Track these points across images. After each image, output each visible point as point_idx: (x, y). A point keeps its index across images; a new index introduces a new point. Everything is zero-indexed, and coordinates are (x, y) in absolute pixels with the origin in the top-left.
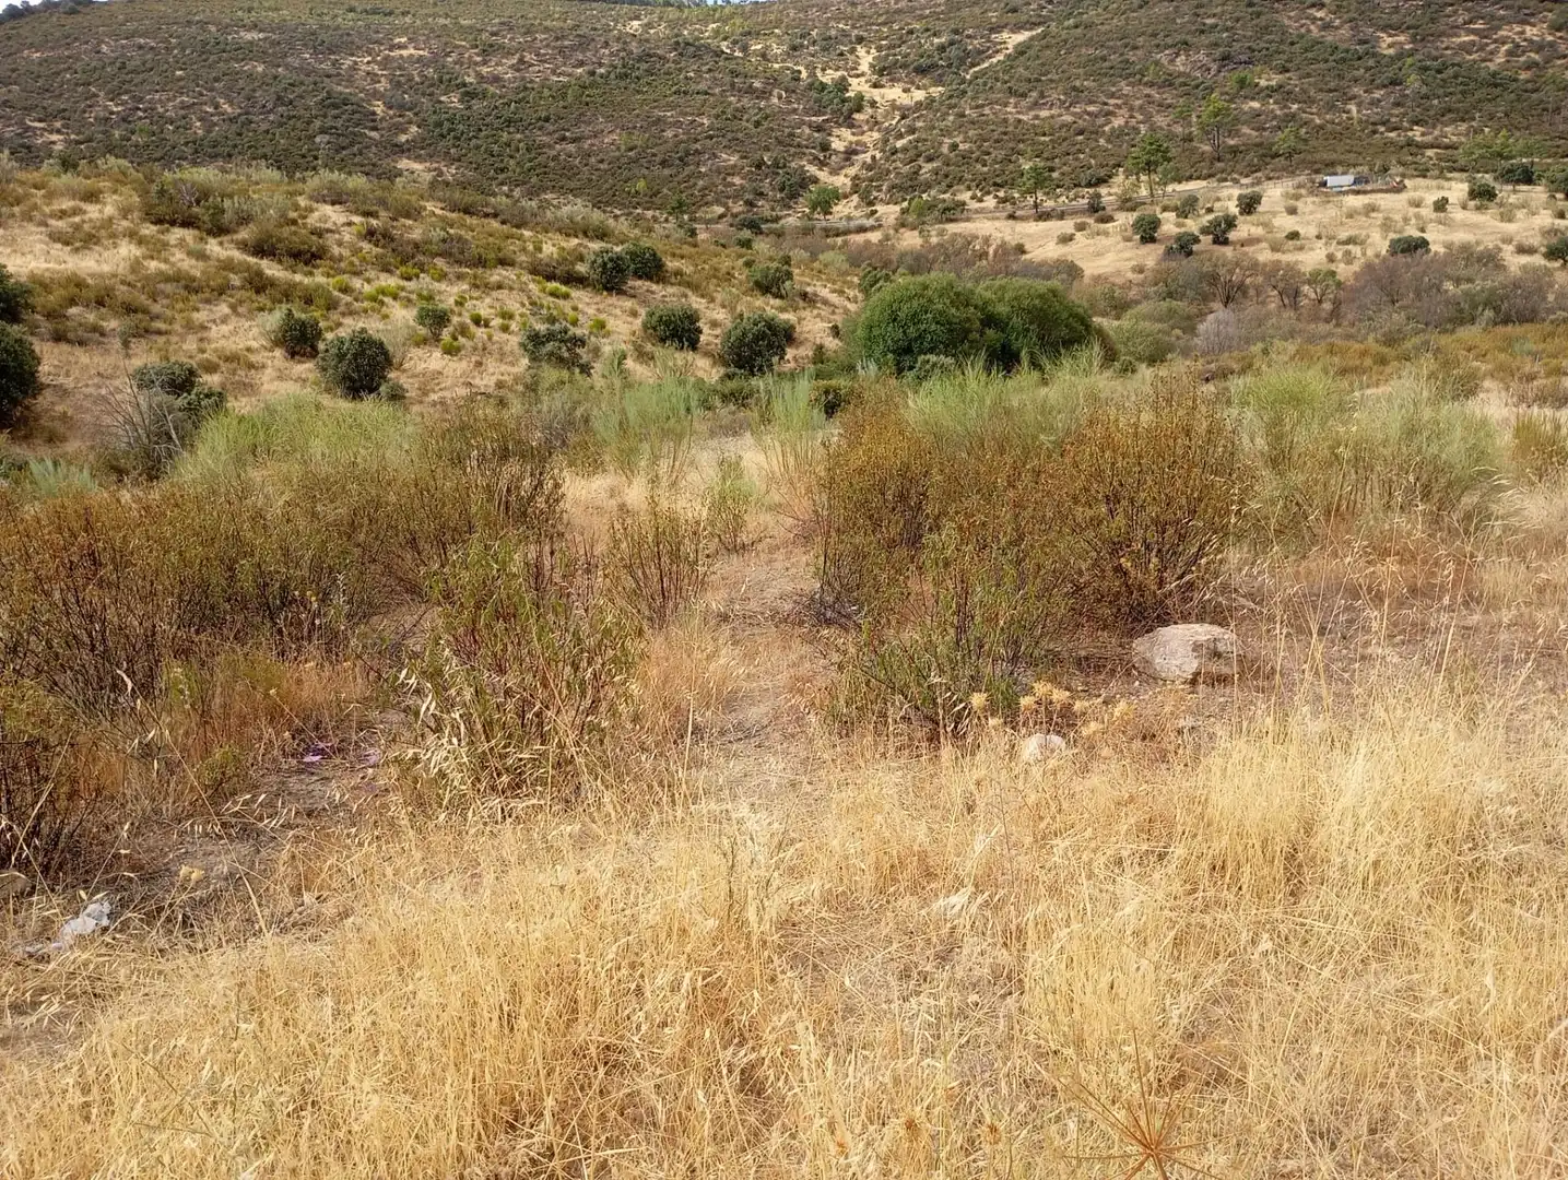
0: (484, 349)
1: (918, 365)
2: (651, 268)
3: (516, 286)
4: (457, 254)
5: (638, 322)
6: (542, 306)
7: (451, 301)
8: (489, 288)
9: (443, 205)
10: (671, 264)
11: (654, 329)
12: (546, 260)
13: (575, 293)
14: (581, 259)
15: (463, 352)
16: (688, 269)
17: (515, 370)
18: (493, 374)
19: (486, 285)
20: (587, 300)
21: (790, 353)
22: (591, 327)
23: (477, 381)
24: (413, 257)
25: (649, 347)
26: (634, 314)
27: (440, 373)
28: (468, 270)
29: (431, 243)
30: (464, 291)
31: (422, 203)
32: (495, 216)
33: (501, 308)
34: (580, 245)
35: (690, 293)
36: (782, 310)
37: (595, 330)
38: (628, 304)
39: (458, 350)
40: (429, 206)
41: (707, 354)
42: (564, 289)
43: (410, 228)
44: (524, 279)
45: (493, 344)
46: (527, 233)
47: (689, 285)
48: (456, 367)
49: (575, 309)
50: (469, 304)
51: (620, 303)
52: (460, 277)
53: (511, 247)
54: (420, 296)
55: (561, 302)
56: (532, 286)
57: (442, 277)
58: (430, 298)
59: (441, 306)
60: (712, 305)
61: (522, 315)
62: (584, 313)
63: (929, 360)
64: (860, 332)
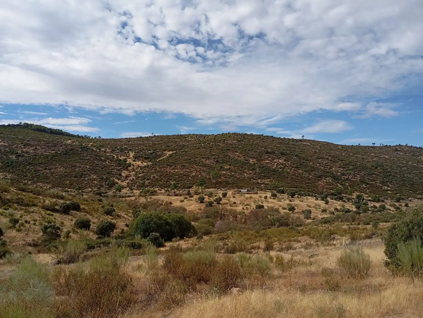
0: (28, 230)
1: (150, 235)
2: (76, 207)
3: (38, 212)
4: (20, 202)
5: (73, 222)
6: (45, 218)
7: (19, 216)
8: (30, 212)
9: (16, 189)
10: (82, 206)
11: (78, 224)
12: (47, 205)
13: (55, 214)
14: (57, 205)
15: (22, 231)
16: (86, 208)
17: (38, 236)
18: (31, 237)
19: (29, 212)
20: (58, 216)
21: (115, 231)
22: (60, 224)
23: (27, 239)
24: (8, 203)
25: (76, 230)
26: (72, 220)
27: (15, 237)
28: (23, 207)
29: (13, 199)
30: (22, 213)
31: (10, 188)
32: (31, 192)
33: (33, 218)
34: (56, 201)
35: (87, 215)
36: (112, 219)
37: (61, 225)
38: (70, 217)
39: (21, 230)
40: (12, 189)
41: (92, 231)
42: (52, 213)
43: (7, 195)
44: (40, 210)
45: (31, 228)
46: (41, 197)
47: (87, 212)
48: (21, 235)
49: (55, 219)
50: (24, 217)
51: (68, 217)
52: (21, 209)
53: (36, 201)
54: (10, 215)
55: (51, 217)
56: (42, 212)
57: (16, 209)
58: (12, 215)
59: (15, 218)
60: (93, 218)
61: (39, 220)
62: (57, 220)
63: (153, 234)
64: (134, 226)
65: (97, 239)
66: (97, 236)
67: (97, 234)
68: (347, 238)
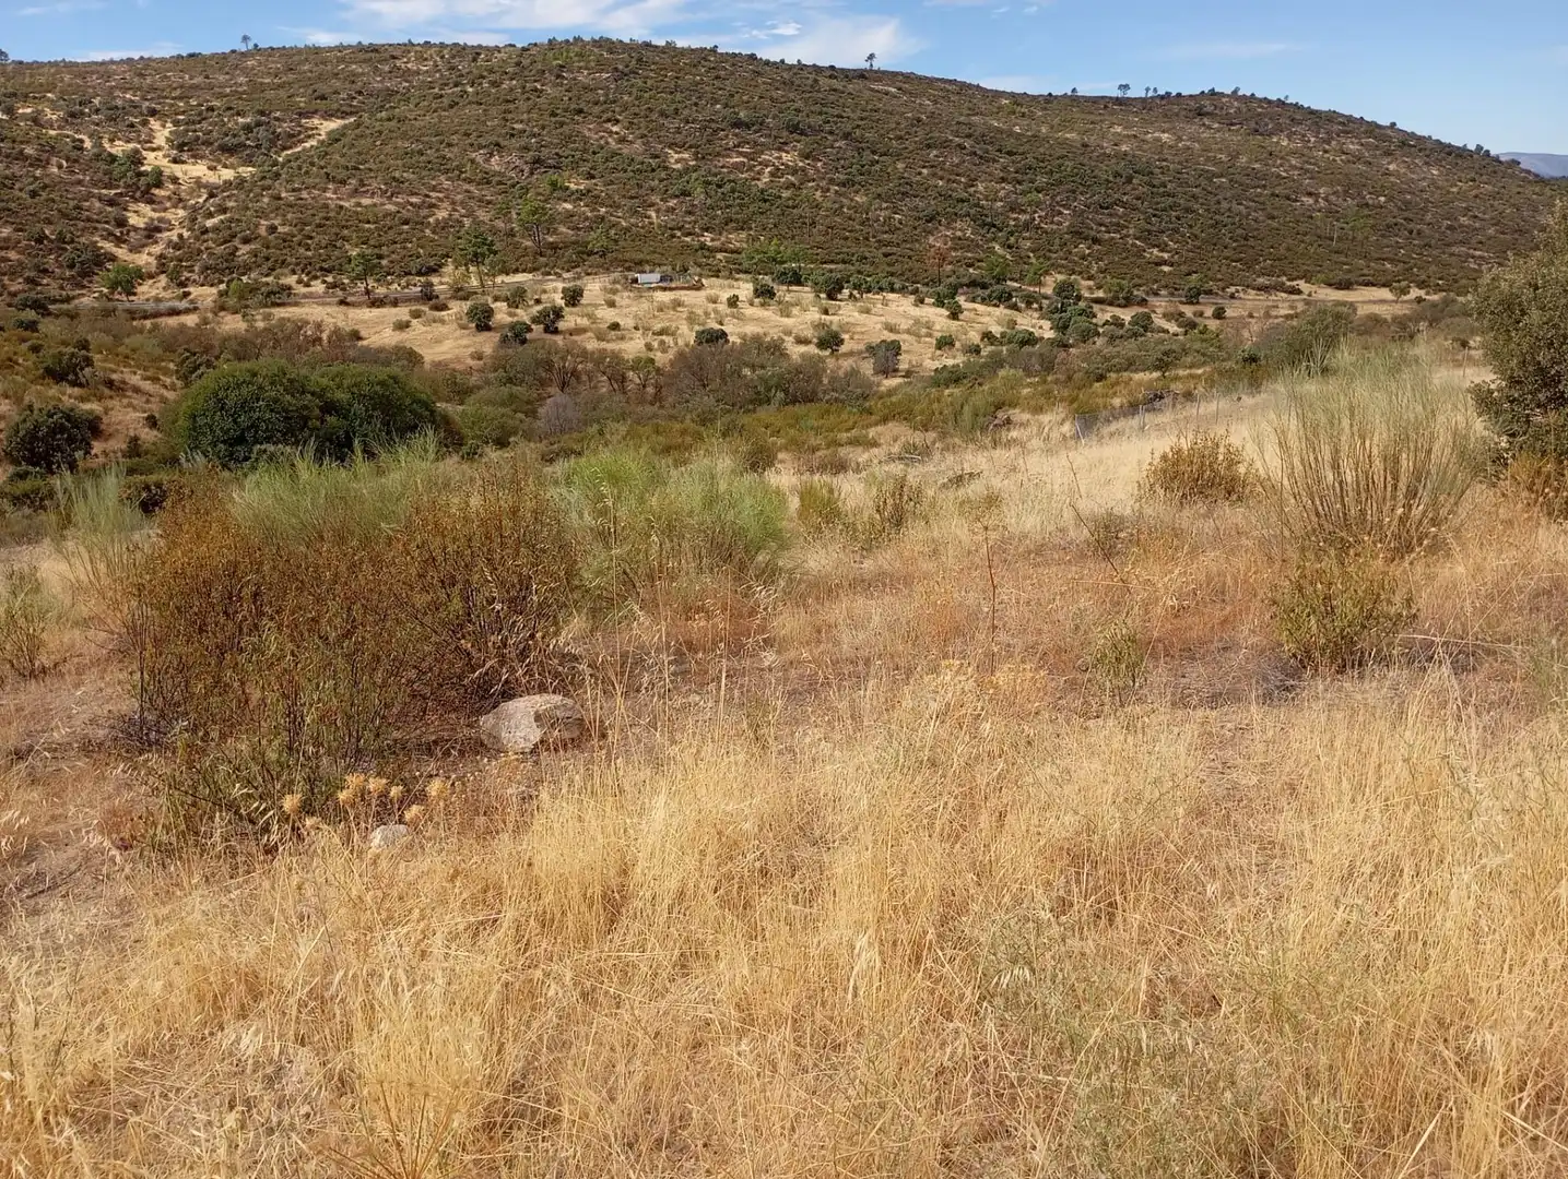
1: (254, 455)
21: (98, 446)
36: (82, 399)
63: (265, 451)
64: (182, 422)
65: (11, 479)
66: (11, 469)
67: (16, 462)
68: (1059, 418)
